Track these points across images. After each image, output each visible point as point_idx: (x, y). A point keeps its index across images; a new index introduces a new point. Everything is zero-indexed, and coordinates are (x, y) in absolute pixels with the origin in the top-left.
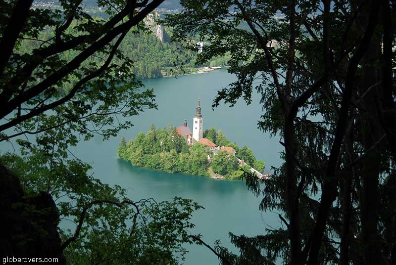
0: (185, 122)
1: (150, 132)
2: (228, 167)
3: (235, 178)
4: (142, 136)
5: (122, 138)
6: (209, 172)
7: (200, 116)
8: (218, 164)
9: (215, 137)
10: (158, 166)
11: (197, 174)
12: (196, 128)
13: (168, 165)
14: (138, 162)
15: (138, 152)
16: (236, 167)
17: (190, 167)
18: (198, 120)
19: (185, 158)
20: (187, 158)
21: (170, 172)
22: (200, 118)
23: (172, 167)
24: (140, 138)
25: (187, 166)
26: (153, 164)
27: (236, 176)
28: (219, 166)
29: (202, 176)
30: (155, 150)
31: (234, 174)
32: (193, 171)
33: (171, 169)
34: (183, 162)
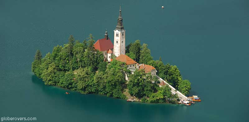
0: (106, 34)
1: (66, 46)
2: (145, 89)
3: (152, 102)
4: (58, 50)
5: (37, 52)
6: (125, 93)
7: (122, 28)
8: (134, 85)
9: (139, 52)
10: (70, 86)
11: (112, 95)
12: (117, 42)
13: (80, 85)
14: (50, 80)
15: (50, 69)
16: (154, 89)
17: (104, 87)
18: (119, 33)
19: (99, 77)
20: (101, 78)
21: (82, 92)
22: (121, 31)
23: (85, 88)
24: (55, 53)
25: (101, 87)
26: (65, 84)
27: (153, 99)
28: (135, 88)
29: (117, 98)
30: (71, 67)
31: (152, 97)
32: (107, 93)
33: (84, 89)
34: (97, 82)
